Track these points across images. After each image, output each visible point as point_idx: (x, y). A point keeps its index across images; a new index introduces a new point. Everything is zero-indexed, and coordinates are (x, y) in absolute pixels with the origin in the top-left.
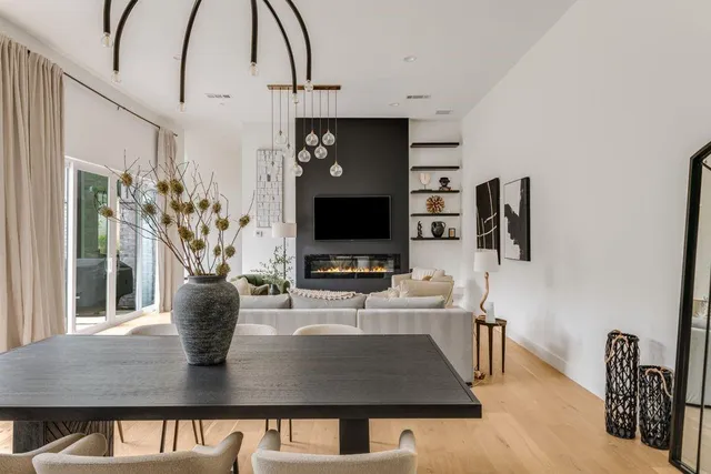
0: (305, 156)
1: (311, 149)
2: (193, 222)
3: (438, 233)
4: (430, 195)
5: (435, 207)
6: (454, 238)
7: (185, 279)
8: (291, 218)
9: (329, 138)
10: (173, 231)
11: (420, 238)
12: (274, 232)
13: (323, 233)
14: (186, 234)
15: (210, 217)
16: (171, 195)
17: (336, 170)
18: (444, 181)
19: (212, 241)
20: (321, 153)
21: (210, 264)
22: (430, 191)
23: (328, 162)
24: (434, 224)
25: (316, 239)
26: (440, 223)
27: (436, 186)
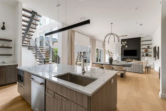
0: (122, 45)
1: (123, 44)
2: (110, 54)
3: (147, 55)
4: (145, 49)
5: (146, 51)
6: (151, 56)
7: (109, 57)
8: (120, 53)
9: (125, 42)
10: (108, 54)
11: (143, 56)
12: (118, 55)
13: (125, 55)
14: (109, 54)
15: (111, 53)
16: (108, 52)
17: (126, 47)
18: (148, 47)
19: (111, 55)
20: (124, 44)
21: (111, 57)
22: (145, 48)
23: (125, 46)
24: (146, 54)
25: (124, 56)
26: (147, 54)
27: (147, 47)
